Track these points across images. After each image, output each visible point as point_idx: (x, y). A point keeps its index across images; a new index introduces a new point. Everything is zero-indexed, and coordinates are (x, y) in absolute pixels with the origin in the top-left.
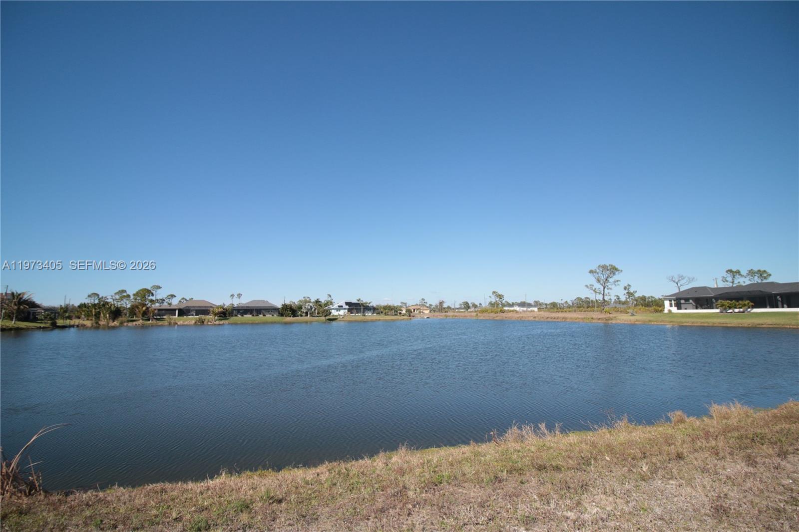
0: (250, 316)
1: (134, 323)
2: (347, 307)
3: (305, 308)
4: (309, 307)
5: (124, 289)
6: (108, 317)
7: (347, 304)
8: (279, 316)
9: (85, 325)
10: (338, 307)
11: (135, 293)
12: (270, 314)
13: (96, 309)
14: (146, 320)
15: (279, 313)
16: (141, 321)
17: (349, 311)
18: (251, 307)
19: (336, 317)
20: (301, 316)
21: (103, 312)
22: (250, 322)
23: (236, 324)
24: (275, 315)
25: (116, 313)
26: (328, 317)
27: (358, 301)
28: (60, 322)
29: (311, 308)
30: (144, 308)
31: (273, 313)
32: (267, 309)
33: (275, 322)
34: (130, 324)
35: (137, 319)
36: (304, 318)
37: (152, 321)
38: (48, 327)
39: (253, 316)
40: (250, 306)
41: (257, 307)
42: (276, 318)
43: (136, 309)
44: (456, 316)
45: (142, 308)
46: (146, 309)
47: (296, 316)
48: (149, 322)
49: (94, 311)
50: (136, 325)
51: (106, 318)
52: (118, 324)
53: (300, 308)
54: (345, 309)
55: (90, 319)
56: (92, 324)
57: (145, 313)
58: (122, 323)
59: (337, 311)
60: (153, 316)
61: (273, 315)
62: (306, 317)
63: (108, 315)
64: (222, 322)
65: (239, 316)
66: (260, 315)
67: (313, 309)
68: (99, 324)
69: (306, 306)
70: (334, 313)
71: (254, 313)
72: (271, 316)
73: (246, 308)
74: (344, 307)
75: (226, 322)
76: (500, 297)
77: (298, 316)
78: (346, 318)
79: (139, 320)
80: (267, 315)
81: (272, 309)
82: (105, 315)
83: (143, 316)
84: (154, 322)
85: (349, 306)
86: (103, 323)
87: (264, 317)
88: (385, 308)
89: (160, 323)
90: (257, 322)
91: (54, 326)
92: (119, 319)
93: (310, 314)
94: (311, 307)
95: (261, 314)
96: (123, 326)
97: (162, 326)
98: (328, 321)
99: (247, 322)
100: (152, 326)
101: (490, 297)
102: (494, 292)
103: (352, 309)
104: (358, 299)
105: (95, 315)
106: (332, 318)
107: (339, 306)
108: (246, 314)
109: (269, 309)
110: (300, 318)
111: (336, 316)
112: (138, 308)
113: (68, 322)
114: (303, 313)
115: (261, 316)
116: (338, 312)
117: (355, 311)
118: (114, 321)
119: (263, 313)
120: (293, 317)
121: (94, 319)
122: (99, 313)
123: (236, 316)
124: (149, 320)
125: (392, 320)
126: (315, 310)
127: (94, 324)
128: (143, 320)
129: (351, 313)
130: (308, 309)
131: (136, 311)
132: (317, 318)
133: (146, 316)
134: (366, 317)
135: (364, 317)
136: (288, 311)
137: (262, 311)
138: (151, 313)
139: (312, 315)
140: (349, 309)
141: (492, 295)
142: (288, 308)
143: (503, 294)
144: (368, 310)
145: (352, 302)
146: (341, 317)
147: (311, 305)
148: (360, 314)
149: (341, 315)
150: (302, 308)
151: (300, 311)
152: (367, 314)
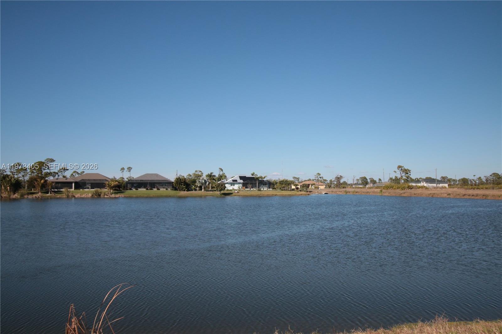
0: (145, 189)
1: (34, 196)
2: (242, 181)
3: (200, 182)
4: (203, 181)
6: (9, 190)
7: (241, 178)
8: (172, 190)
10: (232, 182)
12: (164, 188)
14: (44, 193)
15: (173, 187)
16: (40, 193)
17: (243, 186)
18: (145, 180)
19: (231, 192)
20: (196, 190)
22: (146, 196)
23: (130, 197)
24: (169, 189)
25: (16, 186)
26: (222, 192)
27: (253, 175)
29: (205, 182)
30: (42, 181)
31: (167, 187)
32: (161, 183)
33: (170, 196)
34: (30, 197)
35: (35, 191)
36: (198, 193)
37: (51, 194)
39: (147, 189)
40: (143, 179)
41: (150, 180)
42: (170, 191)
43: (35, 182)
46: (44, 182)
47: (190, 191)
48: (48, 195)
50: (36, 197)
51: (7, 190)
52: (19, 197)
53: (194, 182)
54: (240, 183)
57: (43, 186)
58: (22, 196)
59: (231, 185)
60: (51, 189)
61: (167, 189)
62: (199, 191)
63: (9, 188)
64: (117, 196)
65: (134, 189)
66: (154, 189)
67: (207, 183)
69: (200, 180)
70: (229, 187)
71: (148, 186)
72: (165, 189)
73: (139, 182)
74: (238, 182)
75: (122, 195)
76: (407, 171)
77: (192, 190)
78: (241, 193)
79: (38, 193)
80: (161, 189)
81: (165, 183)
83: (41, 189)
84: (53, 194)
85: (244, 181)
86: (5, 196)
87: (158, 191)
88: (282, 182)
89: (59, 196)
90: (151, 196)
92: (19, 192)
93: (204, 188)
95: (155, 188)
96: (24, 198)
97: (60, 198)
98: (223, 196)
99: (142, 195)
100: (51, 198)
101: (395, 172)
102: (399, 167)
103: (246, 184)
104: (252, 173)
106: (227, 192)
107: (233, 181)
108: (140, 188)
109: (163, 183)
110: (194, 192)
111: (230, 190)
112: (37, 181)
114: (197, 187)
115: (155, 189)
116: (233, 186)
117: (250, 186)
118: (15, 194)
119: (157, 187)
120: (187, 191)
123: (131, 189)
124: (47, 193)
126: (209, 184)
128: (41, 193)
130: (202, 183)
131: (35, 183)
132: (212, 192)
133: (44, 189)
134: (262, 192)
135: (259, 192)
136: (182, 185)
137: (156, 184)
138: (49, 186)
139: (206, 189)
140: (243, 183)
141: (397, 170)
142: (182, 182)
143: (410, 169)
144: (264, 185)
145: (247, 176)
146: (236, 192)
147: (205, 178)
148: (255, 189)
149: (236, 190)
150: (196, 182)
151: (194, 185)
152: (263, 189)
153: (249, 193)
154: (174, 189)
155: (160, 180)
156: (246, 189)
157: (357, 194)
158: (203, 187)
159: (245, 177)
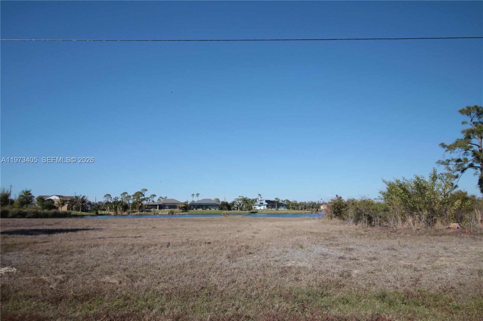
0: (201, 209)
1: (135, 213)
2: (267, 204)
3: (236, 204)
4: (239, 204)
5: (126, 192)
6: (121, 210)
7: (267, 201)
8: (219, 210)
9: (110, 214)
10: (259, 204)
11: (133, 194)
12: (214, 208)
13: (114, 205)
14: (141, 211)
15: (219, 208)
16: (139, 212)
17: (267, 207)
18: (202, 203)
21: (119, 206)
22: (201, 213)
23: (192, 214)
24: (217, 209)
25: (125, 207)
26: (251, 211)
27: (276, 199)
28: (100, 212)
30: (140, 204)
31: (216, 208)
32: (212, 205)
33: (217, 214)
34: (133, 214)
35: (136, 211)
36: (236, 211)
37: (145, 212)
38: (95, 215)
39: (203, 209)
40: (201, 202)
41: (205, 203)
42: (217, 211)
45: (139, 204)
46: (141, 205)
47: (231, 210)
48: (143, 213)
49: (114, 206)
51: (120, 210)
52: (127, 214)
53: (233, 204)
54: (265, 205)
55: (112, 211)
56: (114, 213)
57: (141, 207)
58: (129, 213)
59: (259, 207)
60: (145, 209)
61: (215, 209)
62: (237, 211)
63: (121, 208)
64: (184, 213)
65: (195, 209)
66: (207, 209)
67: (241, 205)
68: (118, 214)
69: (237, 203)
71: (204, 207)
72: (214, 209)
73: (198, 204)
74: (264, 204)
75: (186, 213)
78: (264, 212)
79: (137, 212)
80: (212, 209)
81: (215, 205)
82: (119, 208)
83: (139, 209)
84: (146, 213)
85: (268, 203)
86: (119, 213)
87: (210, 210)
88: (293, 204)
89: (149, 213)
90: (205, 213)
91: (97, 214)
92: (127, 211)
93: (240, 208)
94: (240, 203)
95: (208, 208)
96: (130, 215)
97: (150, 215)
98: (251, 213)
99: (199, 213)
100: (145, 215)
104: (276, 198)
105: (115, 208)
106: (254, 211)
107: (260, 203)
108: (199, 208)
109: (213, 205)
110: (233, 211)
111: (258, 210)
112: (137, 204)
113: (103, 212)
114: (235, 208)
115: (208, 209)
116: (260, 207)
117: (271, 207)
118: (124, 212)
119: (209, 208)
120: (228, 210)
121: (114, 211)
122: (117, 207)
123: (193, 209)
124: (143, 212)
125: (297, 213)
126: (243, 205)
127: (115, 214)
128: (140, 211)
129: (268, 208)
130: (238, 205)
131: (136, 206)
132: (244, 211)
133: (141, 209)
134: (278, 211)
135: (277, 211)
136: (225, 206)
137: (209, 206)
138: (144, 207)
139: (241, 209)
140: (267, 205)
144: (282, 206)
145: (271, 200)
146: (260, 211)
147: (240, 202)
148: (275, 209)
149: (261, 210)
150: (234, 204)
151: (233, 206)
152: (280, 209)
153: (269, 212)
154: (220, 209)
155: (211, 203)
156: (269, 209)
159: (270, 200)
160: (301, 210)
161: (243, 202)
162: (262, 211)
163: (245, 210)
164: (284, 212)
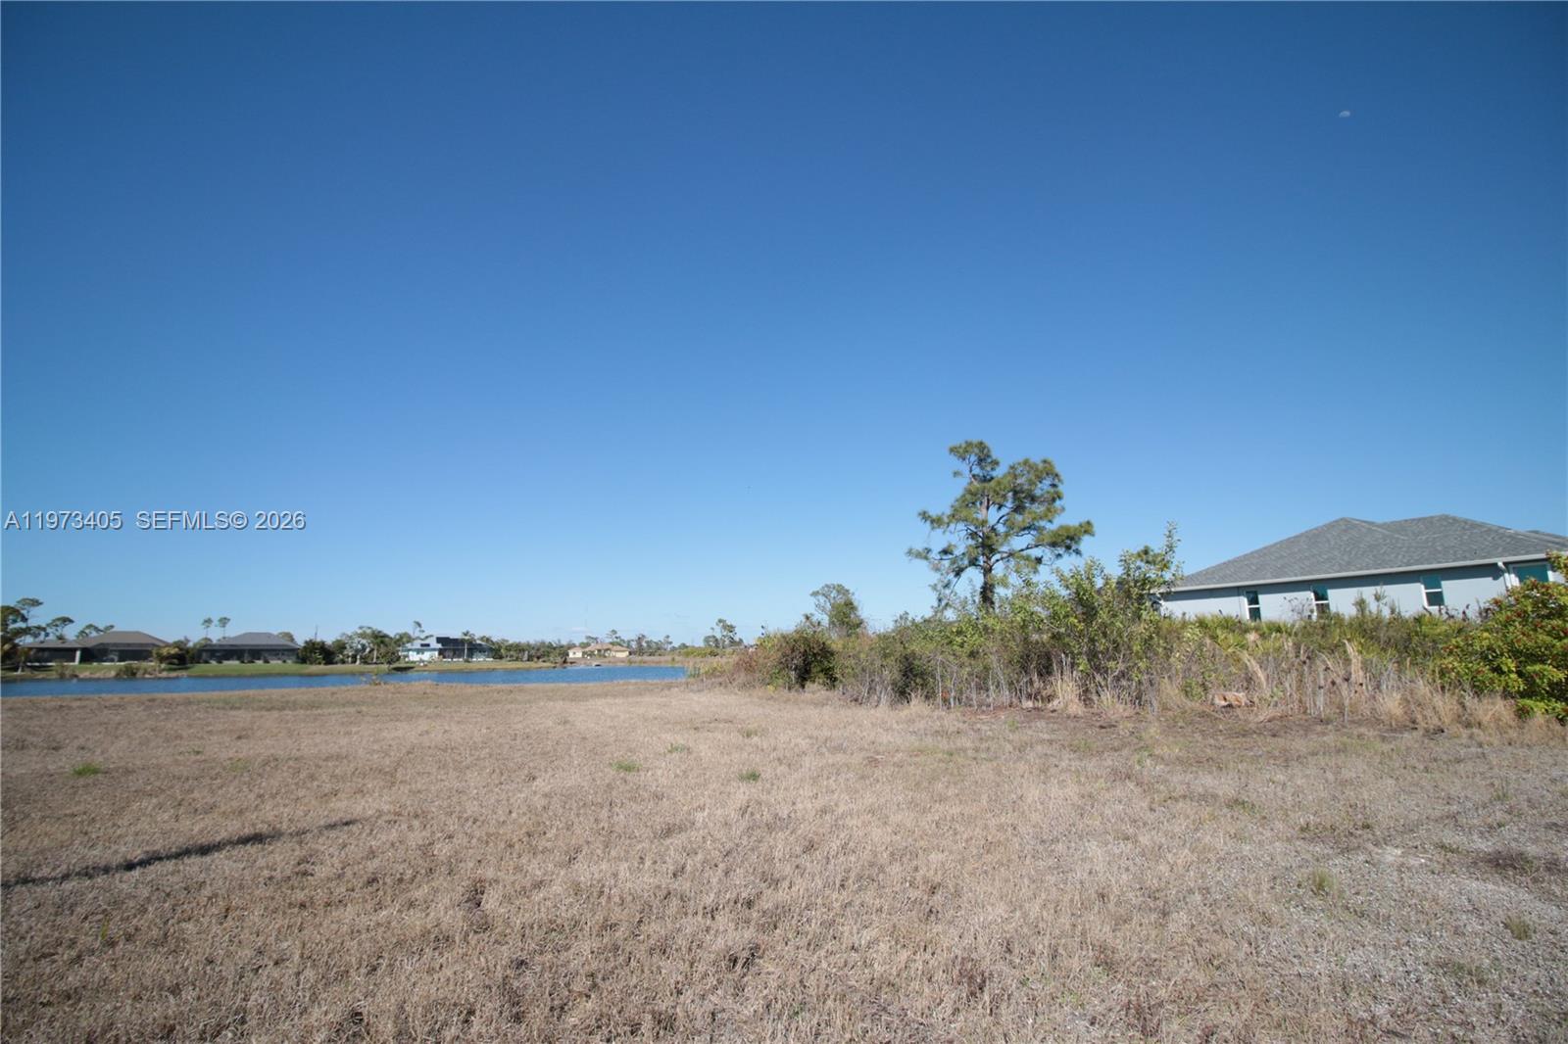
0: (237, 662)
2: (439, 646)
3: (351, 647)
4: (359, 647)
7: (439, 640)
8: (297, 662)
10: (419, 647)
12: (279, 659)
14: (8, 669)
15: (298, 658)
17: (440, 654)
18: (240, 646)
19: (412, 665)
20: (343, 662)
22: (235, 673)
23: (201, 677)
24: (289, 662)
26: (395, 665)
27: (466, 635)
29: (364, 648)
30: (7, 647)
31: (285, 658)
32: (273, 650)
33: (288, 674)
36: (349, 667)
37: (23, 671)
39: (243, 662)
40: (236, 643)
41: (252, 645)
42: (291, 665)
44: (645, 662)
45: (4, 645)
46: (11, 649)
47: (333, 663)
48: (16, 673)
53: (341, 646)
54: (434, 650)
57: (7, 656)
59: (418, 653)
60: (24, 663)
61: (284, 662)
62: (353, 665)
64: (173, 674)
65: (214, 663)
66: (257, 662)
67: (368, 650)
69: (354, 645)
70: (414, 657)
71: (246, 657)
72: (280, 662)
73: (226, 648)
74: (432, 647)
75: (184, 673)
76: (731, 629)
77: (336, 663)
78: (431, 667)
80: (272, 662)
81: (284, 650)
83: (3, 661)
84: (28, 673)
85: (442, 645)
87: (266, 664)
88: (509, 648)
89: (40, 675)
90: (248, 673)
93: (361, 658)
94: (363, 646)
95: (259, 659)
97: (43, 680)
99: (226, 673)
100: (22, 681)
101: (713, 629)
102: (720, 621)
103: (445, 650)
104: (465, 631)
106: (403, 665)
107: (422, 645)
108: (228, 659)
109: (279, 650)
110: (339, 666)
111: (412, 662)
114: (348, 657)
115: (260, 662)
116: (420, 656)
117: (451, 654)
119: (264, 657)
120: (326, 664)
123: (206, 662)
124: (16, 670)
125: (518, 669)
126: (372, 650)
128: (4, 669)
129: (444, 657)
130: (356, 650)
132: (374, 666)
133: (9, 662)
134: (471, 665)
135: (467, 664)
136: (316, 653)
138: (21, 657)
139: (365, 661)
140: (440, 649)
141: (715, 626)
142: (316, 649)
143: (734, 624)
144: (481, 652)
145: (451, 637)
146: (422, 664)
147: (364, 641)
148: (461, 660)
149: (423, 662)
150: (345, 648)
151: (341, 653)
152: (474, 660)
153: (446, 667)
154: (299, 661)
155: (271, 645)
156: (444, 660)
157: (645, 665)
158: (358, 657)
159: (448, 638)
160: (528, 660)
161: (372, 642)
162: (425, 666)
163: (376, 663)
164: (485, 666)
